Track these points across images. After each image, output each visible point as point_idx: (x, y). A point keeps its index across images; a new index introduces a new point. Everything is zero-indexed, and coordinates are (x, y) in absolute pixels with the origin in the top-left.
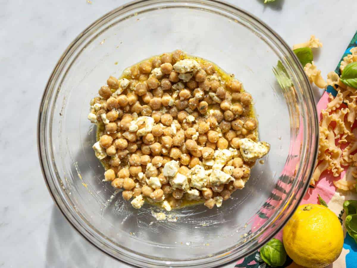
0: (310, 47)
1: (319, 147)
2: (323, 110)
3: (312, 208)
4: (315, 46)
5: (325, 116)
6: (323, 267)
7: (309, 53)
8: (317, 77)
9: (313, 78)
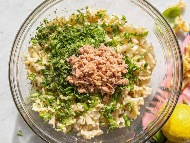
0: (179, 7)
1: (184, 68)
2: (187, 45)
3: (179, 106)
4: (182, 6)
5: (187, 49)
6: (186, 142)
7: (179, 11)
8: (183, 25)
9: (180, 26)
